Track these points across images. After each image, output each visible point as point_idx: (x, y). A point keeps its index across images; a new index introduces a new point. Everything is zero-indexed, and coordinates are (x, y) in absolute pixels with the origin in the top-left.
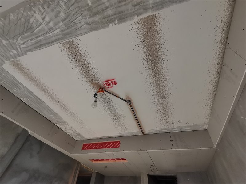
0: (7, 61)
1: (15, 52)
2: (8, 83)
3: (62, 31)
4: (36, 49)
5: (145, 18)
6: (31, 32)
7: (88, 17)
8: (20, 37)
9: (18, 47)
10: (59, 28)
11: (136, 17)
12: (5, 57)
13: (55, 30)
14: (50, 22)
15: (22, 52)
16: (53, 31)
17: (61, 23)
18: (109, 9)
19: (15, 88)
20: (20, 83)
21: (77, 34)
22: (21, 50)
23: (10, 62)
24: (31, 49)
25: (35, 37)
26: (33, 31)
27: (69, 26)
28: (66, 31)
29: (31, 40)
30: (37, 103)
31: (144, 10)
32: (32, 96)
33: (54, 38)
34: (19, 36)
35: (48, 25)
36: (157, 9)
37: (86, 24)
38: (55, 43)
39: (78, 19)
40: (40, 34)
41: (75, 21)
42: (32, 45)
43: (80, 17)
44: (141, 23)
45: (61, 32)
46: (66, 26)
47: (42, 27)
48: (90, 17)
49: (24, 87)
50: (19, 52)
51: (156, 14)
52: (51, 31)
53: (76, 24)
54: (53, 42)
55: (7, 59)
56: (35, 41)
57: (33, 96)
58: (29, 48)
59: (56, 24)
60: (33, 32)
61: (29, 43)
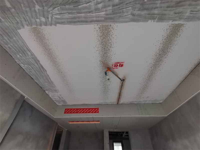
0: (28, 26)
1: (43, 19)
2: (14, 47)
3: (107, 15)
4: (70, 24)
5: (176, 24)
6: (75, 6)
7: (138, 9)
8: (59, 7)
9: (50, 16)
10: (106, 11)
11: (171, 21)
12: (28, 22)
13: (100, 12)
14: (100, 3)
15: (52, 22)
16: (98, 12)
17: (111, 8)
18: (157, 9)
19: (20, 54)
20: (29, 50)
21: (118, 21)
22: (52, 20)
23: (31, 28)
24: (64, 22)
25: (76, 13)
26: (78, 6)
27: (116, 12)
28: (110, 16)
29: (69, 13)
30: (37, 71)
31: (179, 18)
32: (36, 64)
33: (95, 19)
34: (58, 5)
35: (97, 5)
36: (187, 21)
37: (132, 15)
38: (93, 23)
39: (128, 8)
40: (84, 11)
41: (124, 9)
42: (67, 19)
43: (130, 8)
44: (172, 26)
45: (105, 15)
46: (113, 12)
47: (90, 5)
48: (139, 10)
49: (32, 54)
50: (48, 21)
51: (184, 24)
52: (96, 12)
53: (123, 12)
54: (91, 22)
55: (29, 24)
56: (74, 15)
57: (38, 64)
58: (63, 21)
59: (105, 7)
60: (76, 6)
61: (66, 16)
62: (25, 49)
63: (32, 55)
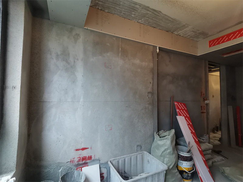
2: (126, 11)
62: (133, 5)
63: (140, 6)
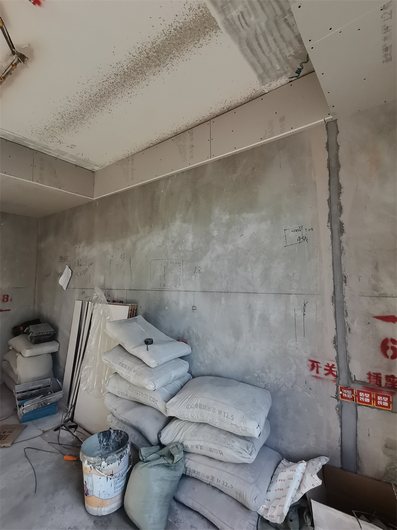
5: (210, 14)
31: (221, 7)
36: (226, 28)
51: (220, 29)
